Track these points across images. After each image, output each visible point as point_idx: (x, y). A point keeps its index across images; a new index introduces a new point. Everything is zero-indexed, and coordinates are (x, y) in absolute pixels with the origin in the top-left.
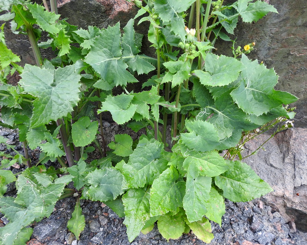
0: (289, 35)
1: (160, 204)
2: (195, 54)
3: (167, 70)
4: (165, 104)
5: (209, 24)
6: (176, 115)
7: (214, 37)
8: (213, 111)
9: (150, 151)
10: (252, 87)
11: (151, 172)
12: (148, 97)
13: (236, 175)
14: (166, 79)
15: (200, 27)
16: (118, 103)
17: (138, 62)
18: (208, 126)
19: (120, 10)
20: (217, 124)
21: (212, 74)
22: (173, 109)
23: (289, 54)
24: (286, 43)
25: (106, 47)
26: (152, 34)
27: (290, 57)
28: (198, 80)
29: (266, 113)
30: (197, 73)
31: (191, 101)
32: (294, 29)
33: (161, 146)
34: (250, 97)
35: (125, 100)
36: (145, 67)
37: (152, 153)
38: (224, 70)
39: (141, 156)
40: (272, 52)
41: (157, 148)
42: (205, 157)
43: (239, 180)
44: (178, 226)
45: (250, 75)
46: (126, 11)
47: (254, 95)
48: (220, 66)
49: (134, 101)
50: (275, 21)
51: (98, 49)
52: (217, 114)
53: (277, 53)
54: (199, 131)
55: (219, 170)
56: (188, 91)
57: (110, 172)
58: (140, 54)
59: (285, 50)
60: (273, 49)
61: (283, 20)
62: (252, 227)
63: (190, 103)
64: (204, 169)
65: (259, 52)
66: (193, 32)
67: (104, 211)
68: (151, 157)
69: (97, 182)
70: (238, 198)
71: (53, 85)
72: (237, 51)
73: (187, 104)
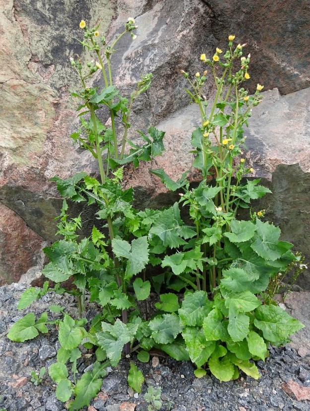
0: (294, 199)
1: (211, 334)
2: (223, 222)
3: (205, 234)
4: (206, 260)
5: (230, 200)
6: (214, 268)
7: (236, 206)
8: (242, 261)
9: (197, 298)
10: (266, 241)
11: (199, 316)
12: (194, 254)
13: (272, 318)
14: (205, 240)
15: (224, 202)
16: (173, 261)
17: (183, 230)
18: (240, 271)
19: (161, 192)
20: (246, 271)
21: (237, 234)
22: (211, 263)
23: (300, 212)
24: (294, 205)
25: (163, 223)
26: (192, 211)
27: (301, 214)
28: (227, 239)
29: (279, 258)
30: (226, 234)
31: (224, 256)
32: (297, 195)
33: (205, 295)
34: (266, 248)
35: (178, 258)
36: (190, 234)
37: (199, 300)
38: (245, 231)
39: (191, 302)
40: (286, 212)
41: (202, 296)
42: (241, 297)
43: (275, 322)
44: (228, 370)
45: (264, 232)
46: (166, 192)
47: (269, 246)
48: (242, 228)
49: (184, 258)
50: (281, 191)
51: (158, 224)
52: (245, 263)
53: (289, 212)
54: (234, 276)
55: (253, 306)
56: (221, 249)
57: (169, 317)
58: (184, 225)
59: (296, 209)
60: (286, 210)
61: (286, 190)
62: (300, 376)
63: (224, 258)
64: (242, 307)
65: (275, 213)
66: (220, 209)
67: (156, 369)
68: (198, 303)
69: (157, 329)
70: (277, 338)
71: (131, 251)
72: (254, 215)
73: (222, 259)
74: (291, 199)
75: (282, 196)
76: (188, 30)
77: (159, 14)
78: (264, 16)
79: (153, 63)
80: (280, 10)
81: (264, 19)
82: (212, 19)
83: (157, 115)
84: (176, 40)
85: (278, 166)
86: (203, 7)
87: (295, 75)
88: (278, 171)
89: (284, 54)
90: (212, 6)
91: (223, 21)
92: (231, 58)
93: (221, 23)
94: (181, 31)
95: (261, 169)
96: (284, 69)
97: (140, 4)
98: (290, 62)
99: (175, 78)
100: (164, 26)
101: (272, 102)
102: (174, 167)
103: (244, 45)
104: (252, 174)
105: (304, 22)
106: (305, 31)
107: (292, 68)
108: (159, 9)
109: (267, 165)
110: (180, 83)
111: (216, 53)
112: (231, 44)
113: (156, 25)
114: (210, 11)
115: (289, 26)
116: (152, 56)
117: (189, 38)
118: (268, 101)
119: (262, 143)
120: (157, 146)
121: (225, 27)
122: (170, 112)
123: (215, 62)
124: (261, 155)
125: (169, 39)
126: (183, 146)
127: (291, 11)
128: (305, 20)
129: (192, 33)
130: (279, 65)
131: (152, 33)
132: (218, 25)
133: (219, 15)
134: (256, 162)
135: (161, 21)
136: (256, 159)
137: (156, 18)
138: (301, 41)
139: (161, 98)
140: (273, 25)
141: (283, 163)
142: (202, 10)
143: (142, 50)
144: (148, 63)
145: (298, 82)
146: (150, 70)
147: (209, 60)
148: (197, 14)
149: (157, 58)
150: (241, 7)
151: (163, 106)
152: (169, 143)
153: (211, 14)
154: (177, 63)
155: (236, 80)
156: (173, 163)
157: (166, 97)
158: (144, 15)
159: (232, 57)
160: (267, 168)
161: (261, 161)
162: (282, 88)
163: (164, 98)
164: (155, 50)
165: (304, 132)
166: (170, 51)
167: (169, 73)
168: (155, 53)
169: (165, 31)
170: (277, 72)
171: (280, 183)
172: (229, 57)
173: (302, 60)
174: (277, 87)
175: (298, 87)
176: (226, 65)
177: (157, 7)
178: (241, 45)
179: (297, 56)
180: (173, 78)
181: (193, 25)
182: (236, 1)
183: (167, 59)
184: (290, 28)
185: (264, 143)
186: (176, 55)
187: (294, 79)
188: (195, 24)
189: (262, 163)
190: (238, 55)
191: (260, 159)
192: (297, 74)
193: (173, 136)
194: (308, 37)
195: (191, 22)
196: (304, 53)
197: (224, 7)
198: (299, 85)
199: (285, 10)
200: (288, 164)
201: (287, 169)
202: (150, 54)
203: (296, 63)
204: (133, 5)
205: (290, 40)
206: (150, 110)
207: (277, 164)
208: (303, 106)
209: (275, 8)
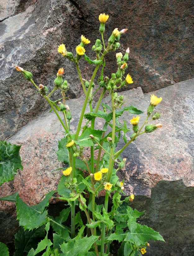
0: (171, 208)
23: (175, 217)
24: (170, 212)
27: (177, 218)
32: (175, 204)
50: (159, 202)
53: (165, 217)
59: (172, 215)
60: (162, 216)
61: (165, 201)
74: (168, 208)
75: (159, 206)
76: (55, 28)
77: (30, 15)
78: (130, 20)
79: (15, 60)
80: (145, 15)
81: (130, 23)
82: (80, 20)
83: (25, 115)
84: (42, 37)
85: (159, 182)
86: (71, 6)
87: (156, 76)
88: (158, 186)
89: (147, 57)
90: (80, 6)
91: (91, 23)
92: (102, 51)
93: (89, 25)
94: (48, 28)
95: (139, 184)
96: (147, 70)
97: (12, 5)
98: (152, 65)
99: (44, 77)
100: (33, 25)
101: (138, 100)
102: (39, 178)
103: (123, 31)
104: (130, 191)
105: (167, 28)
106: (166, 37)
107: (154, 70)
108: (31, 11)
109: (145, 180)
110: (51, 82)
111: (81, 44)
112: (102, 28)
113: (26, 24)
114: (78, 12)
115: (153, 31)
116: (15, 53)
117: (57, 36)
118: (135, 99)
119: (136, 148)
120: (8, 166)
121: (93, 29)
122: (41, 111)
123: (80, 57)
124: (138, 167)
125: (34, 35)
126: (50, 152)
127: (155, 17)
128: (166, 26)
129: (60, 32)
130: (143, 67)
131: (20, 31)
132: (86, 27)
133: (87, 17)
134: (133, 176)
135: (31, 20)
136: (133, 172)
137: (27, 19)
138: (163, 46)
139: (29, 97)
140: (139, 30)
141: (165, 179)
142: (70, 10)
143: (5, 46)
144: (11, 60)
145: (158, 82)
146: (11, 67)
147: (70, 53)
148: (65, 13)
149: (21, 55)
150: (109, 9)
151: (31, 106)
152: (36, 148)
153: (79, 14)
154: (45, 61)
155: (112, 85)
156: (39, 174)
157: (35, 96)
158: (17, 15)
159: (106, 50)
160: (145, 183)
161: (138, 175)
162: (145, 87)
163: (32, 97)
164: (19, 46)
165: (176, 134)
166: (35, 48)
167: (37, 71)
168: (18, 49)
169: (33, 28)
170: (140, 73)
171: (159, 196)
172: (100, 48)
173: (162, 63)
174: (140, 86)
175: (158, 86)
176: (96, 61)
177: (30, 9)
178: (119, 30)
179: (158, 59)
180: (42, 76)
181: (61, 24)
182: (103, 3)
183: (33, 56)
184: (153, 33)
185: (139, 149)
186: (43, 53)
187: (155, 79)
188: (64, 23)
189: (140, 177)
190: (114, 47)
191: (137, 173)
192: (158, 76)
193: (39, 140)
194: (169, 42)
195: (59, 21)
196: (164, 57)
197: (92, 8)
198: (159, 84)
199: (150, 14)
200: (171, 180)
201: (168, 185)
202: (13, 50)
203: (157, 66)
204: (5, 6)
205: (153, 44)
206: (15, 110)
207: (158, 180)
208: (168, 105)
209: (141, 12)
